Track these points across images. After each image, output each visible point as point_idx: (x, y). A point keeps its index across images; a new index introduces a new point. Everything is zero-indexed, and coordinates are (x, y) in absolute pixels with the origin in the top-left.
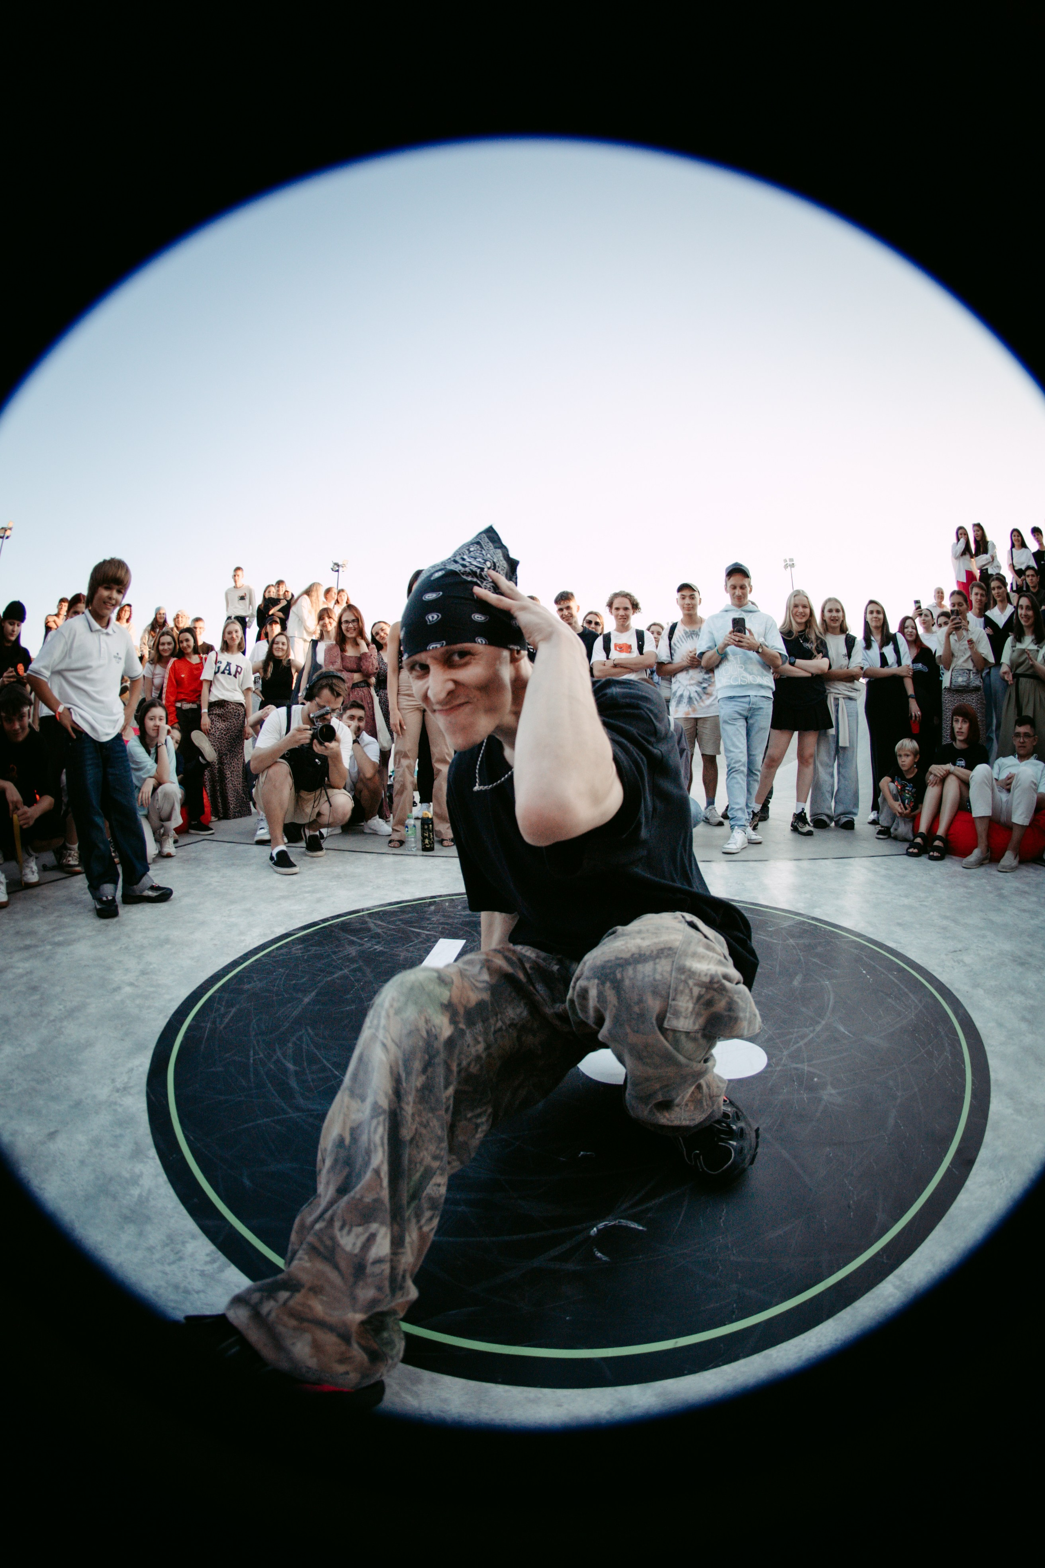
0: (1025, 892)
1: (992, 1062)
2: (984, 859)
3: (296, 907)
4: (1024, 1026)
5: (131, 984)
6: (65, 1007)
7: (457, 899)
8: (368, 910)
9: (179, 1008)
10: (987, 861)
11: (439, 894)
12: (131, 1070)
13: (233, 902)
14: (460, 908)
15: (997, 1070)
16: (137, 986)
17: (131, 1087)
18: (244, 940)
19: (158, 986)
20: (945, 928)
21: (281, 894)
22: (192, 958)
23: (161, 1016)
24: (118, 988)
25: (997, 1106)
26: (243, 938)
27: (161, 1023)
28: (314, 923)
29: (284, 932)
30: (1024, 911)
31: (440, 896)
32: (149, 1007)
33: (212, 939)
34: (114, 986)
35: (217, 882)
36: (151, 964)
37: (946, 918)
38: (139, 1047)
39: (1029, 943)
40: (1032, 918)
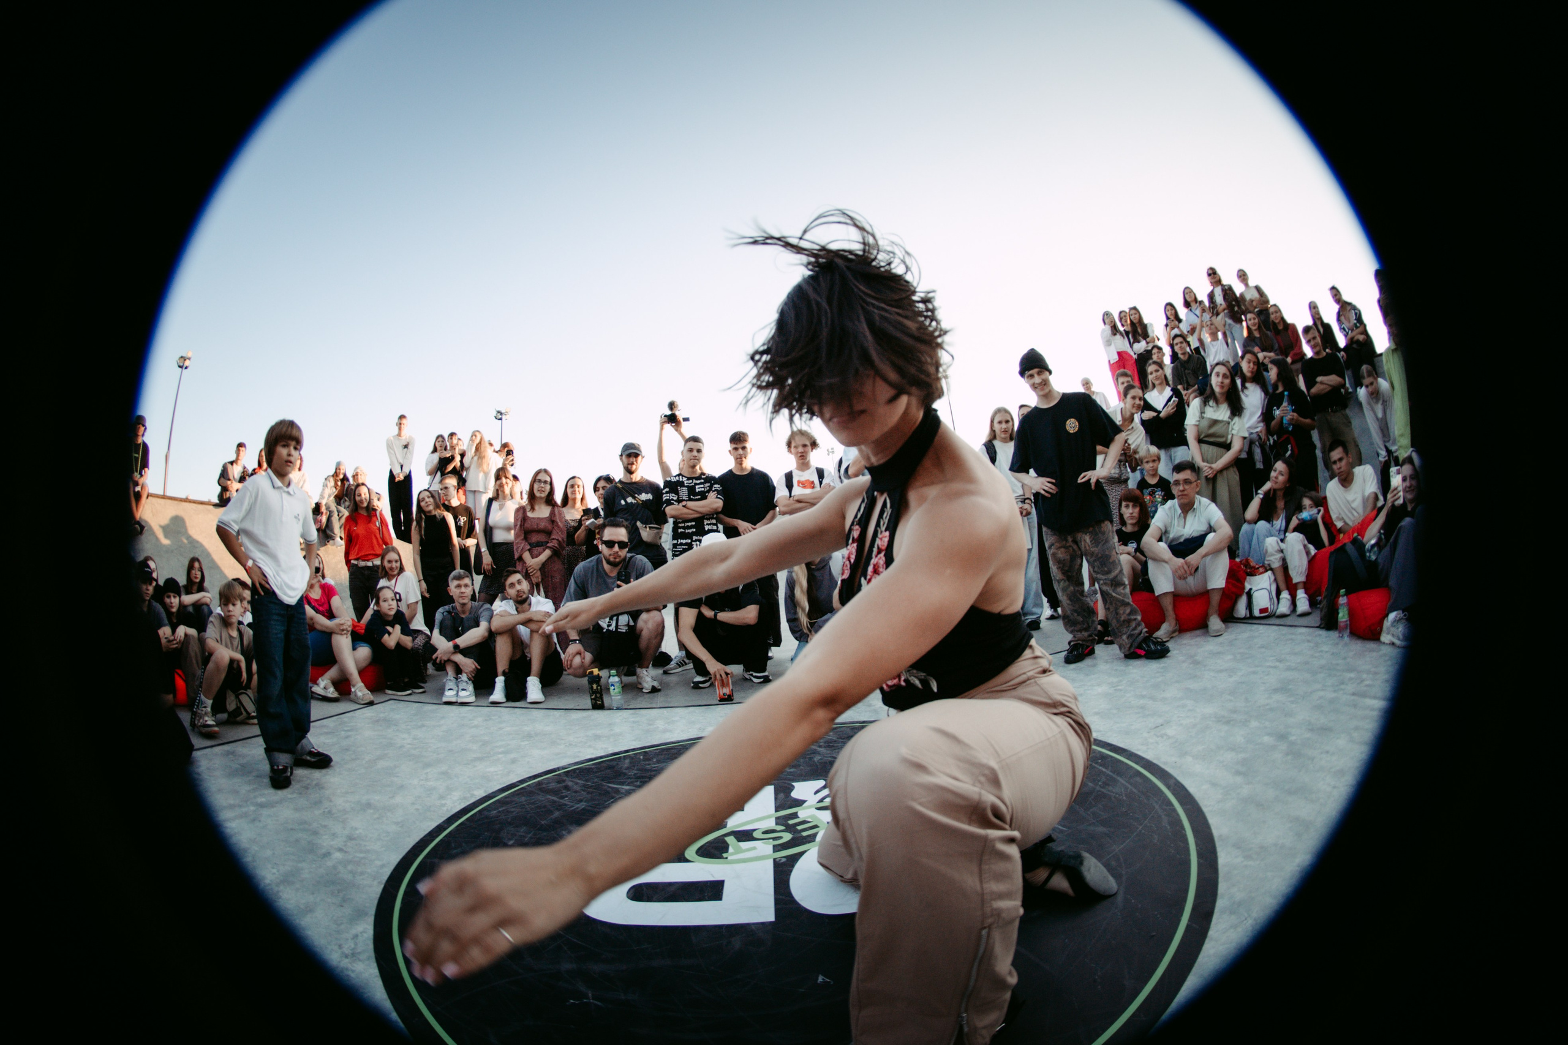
0: (1219, 653)
1: (1213, 821)
2: (1174, 632)
3: (492, 769)
4: (1239, 779)
5: (340, 850)
6: (278, 871)
7: (650, 751)
8: (563, 768)
9: (392, 874)
10: (1177, 633)
11: (632, 747)
12: (356, 936)
13: (428, 765)
14: (655, 760)
15: (1219, 826)
16: (346, 852)
17: (359, 953)
18: (446, 804)
19: (368, 851)
20: (1143, 708)
21: (475, 756)
22: (397, 823)
23: (375, 883)
24: (327, 855)
25: (1225, 858)
26: (443, 802)
27: (376, 890)
28: (511, 784)
29: (484, 794)
30: (1221, 671)
31: (634, 750)
32: (362, 873)
33: (413, 804)
34: (324, 851)
35: (409, 744)
36: (356, 829)
37: (1143, 697)
38: (359, 914)
39: (1231, 701)
40: (1230, 676)
